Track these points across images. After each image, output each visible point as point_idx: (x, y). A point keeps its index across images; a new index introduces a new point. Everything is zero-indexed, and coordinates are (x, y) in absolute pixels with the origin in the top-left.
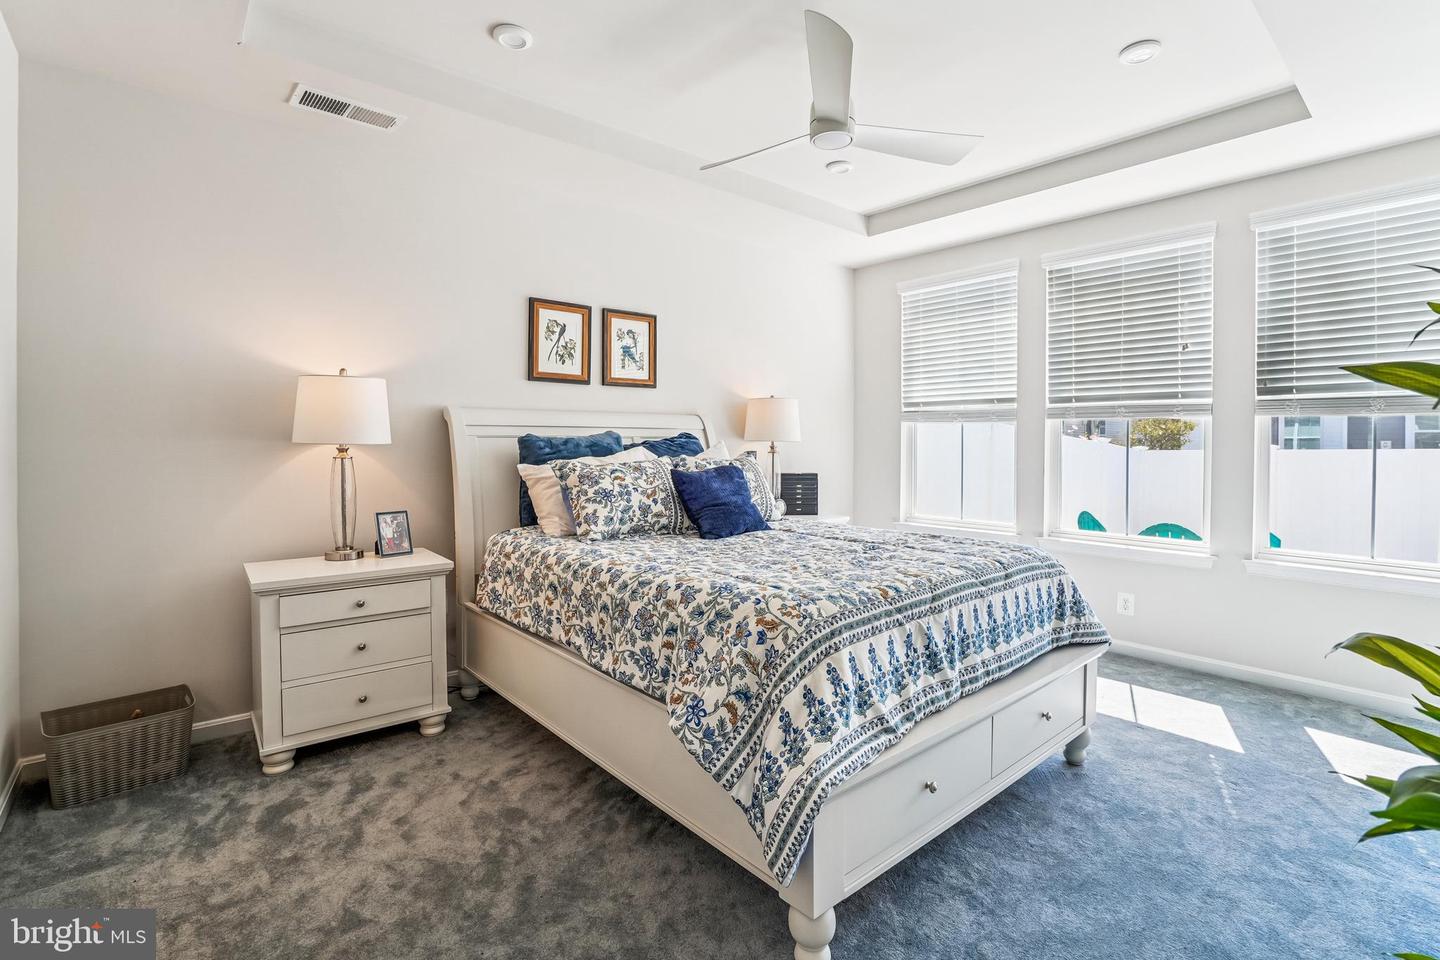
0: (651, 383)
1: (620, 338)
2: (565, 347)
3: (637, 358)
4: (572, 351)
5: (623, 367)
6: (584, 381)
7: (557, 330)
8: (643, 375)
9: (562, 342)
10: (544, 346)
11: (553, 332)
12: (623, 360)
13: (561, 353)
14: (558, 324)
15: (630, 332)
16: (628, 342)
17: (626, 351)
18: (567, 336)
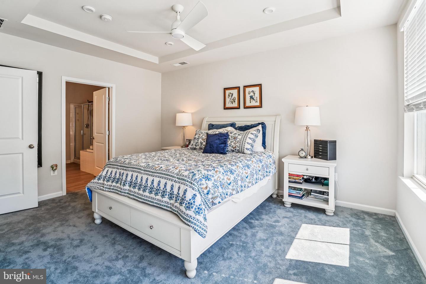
0: (260, 106)
1: (249, 94)
2: (233, 99)
3: (255, 99)
4: (235, 100)
5: (250, 103)
6: (238, 108)
7: (231, 95)
8: (258, 104)
9: (232, 98)
10: (228, 100)
11: (230, 96)
12: (250, 100)
13: (232, 101)
14: (231, 94)
15: (253, 91)
16: (252, 94)
17: (251, 97)
18: (233, 96)
